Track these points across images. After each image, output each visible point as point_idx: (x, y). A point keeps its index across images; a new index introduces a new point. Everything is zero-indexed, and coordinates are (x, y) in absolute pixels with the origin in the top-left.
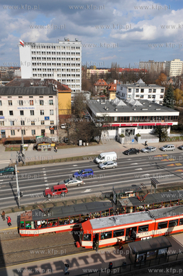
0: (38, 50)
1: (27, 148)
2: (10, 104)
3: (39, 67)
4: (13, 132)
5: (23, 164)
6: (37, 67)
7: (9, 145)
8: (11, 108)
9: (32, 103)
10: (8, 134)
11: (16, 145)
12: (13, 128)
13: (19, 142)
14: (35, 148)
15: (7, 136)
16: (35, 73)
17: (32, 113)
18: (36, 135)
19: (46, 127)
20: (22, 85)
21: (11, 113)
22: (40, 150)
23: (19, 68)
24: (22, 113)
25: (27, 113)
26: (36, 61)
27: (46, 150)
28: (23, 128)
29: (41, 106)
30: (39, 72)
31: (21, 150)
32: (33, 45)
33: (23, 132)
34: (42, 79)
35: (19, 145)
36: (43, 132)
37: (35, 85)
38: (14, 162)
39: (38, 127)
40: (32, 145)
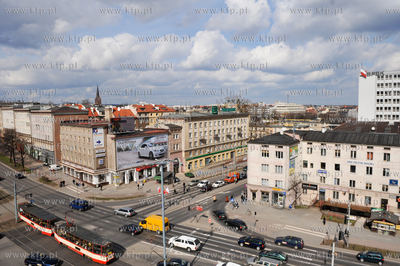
0: (388, 81)
1: (353, 223)
2: (338, 154)
3: (388, 105)
4: (336, 194)
5: (344, 245)
6: (384, 105)
7: (327, 212)
8: (338, 161)
9: (370, 156)
10: (329, 196)
11: (337, 214)
12: (337, 189)
13: (342, 210)
14: (368, 225)
15: (327, 199)
16: (380, 113)
17: (370, 171)
18: (372, 206)
19: (391, 195)
20: (359, 130)
21: (337, 167)
22: (375, 230)
23: (355, 107)
24: (353, 169)
25: (361, 170)
26: (384, 97)
27: (387, 234)
28: (352, 192)
29: (386, 163)
30: (388, 113)
31: (346, 222)
32: (380, 75)
33: (352, 197)
34: (392, 122)
35: (342, 215)
36: (384, 203)
37: (377, 130)
38: (332, 238)
39: (377, 193)
40: (363, 220)
